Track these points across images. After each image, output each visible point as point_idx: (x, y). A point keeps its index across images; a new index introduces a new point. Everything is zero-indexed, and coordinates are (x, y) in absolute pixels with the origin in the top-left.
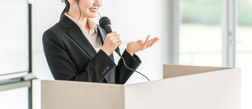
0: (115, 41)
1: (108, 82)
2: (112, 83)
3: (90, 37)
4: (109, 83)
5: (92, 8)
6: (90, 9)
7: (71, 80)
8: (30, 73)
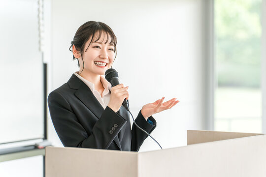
0: (120, 95)
1: (121, 149)
2: (127, 150)
3: (103, 100)
4: (123, 150)
5: (99, 62)
6: (95, 62)
7: (77, 147)
8: (45, 140)
